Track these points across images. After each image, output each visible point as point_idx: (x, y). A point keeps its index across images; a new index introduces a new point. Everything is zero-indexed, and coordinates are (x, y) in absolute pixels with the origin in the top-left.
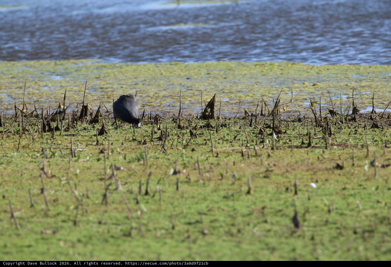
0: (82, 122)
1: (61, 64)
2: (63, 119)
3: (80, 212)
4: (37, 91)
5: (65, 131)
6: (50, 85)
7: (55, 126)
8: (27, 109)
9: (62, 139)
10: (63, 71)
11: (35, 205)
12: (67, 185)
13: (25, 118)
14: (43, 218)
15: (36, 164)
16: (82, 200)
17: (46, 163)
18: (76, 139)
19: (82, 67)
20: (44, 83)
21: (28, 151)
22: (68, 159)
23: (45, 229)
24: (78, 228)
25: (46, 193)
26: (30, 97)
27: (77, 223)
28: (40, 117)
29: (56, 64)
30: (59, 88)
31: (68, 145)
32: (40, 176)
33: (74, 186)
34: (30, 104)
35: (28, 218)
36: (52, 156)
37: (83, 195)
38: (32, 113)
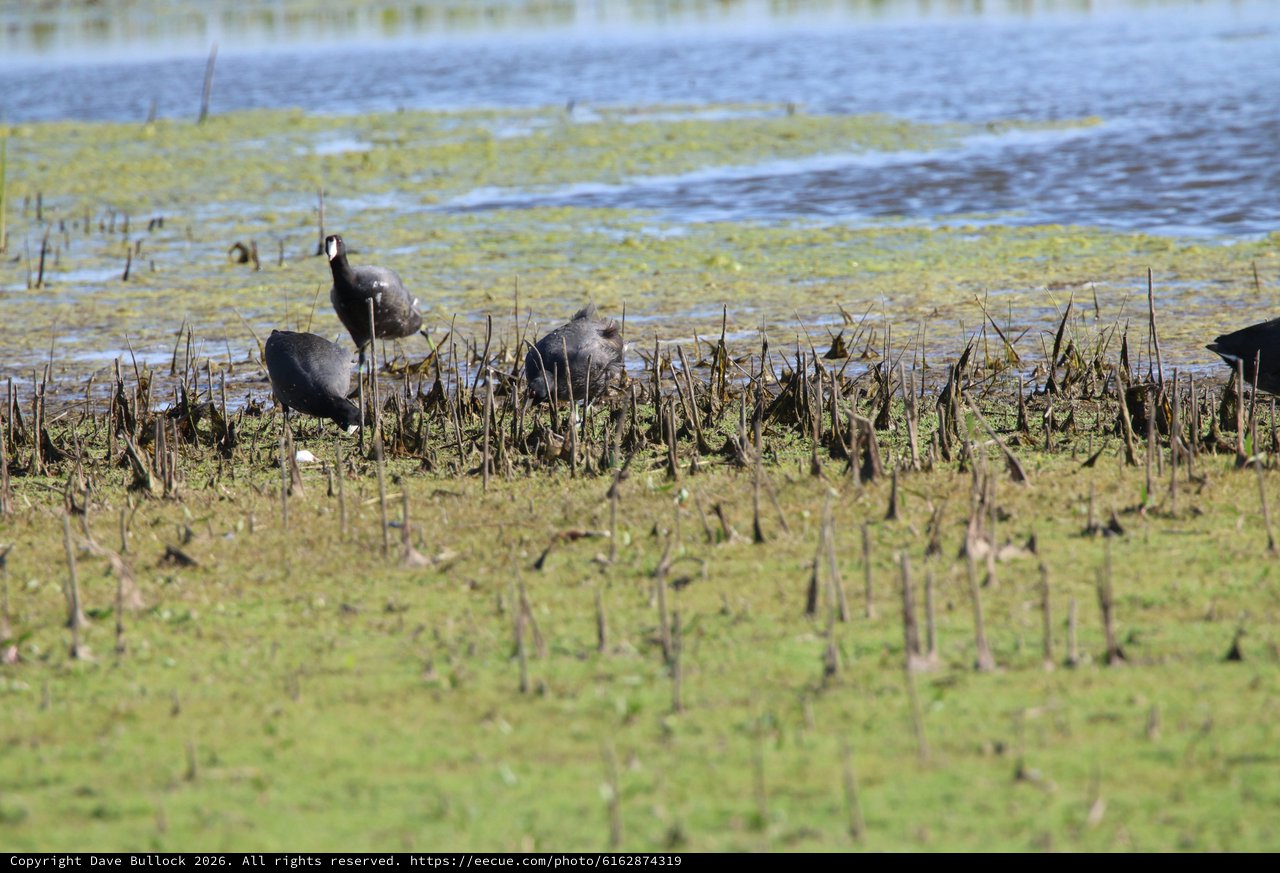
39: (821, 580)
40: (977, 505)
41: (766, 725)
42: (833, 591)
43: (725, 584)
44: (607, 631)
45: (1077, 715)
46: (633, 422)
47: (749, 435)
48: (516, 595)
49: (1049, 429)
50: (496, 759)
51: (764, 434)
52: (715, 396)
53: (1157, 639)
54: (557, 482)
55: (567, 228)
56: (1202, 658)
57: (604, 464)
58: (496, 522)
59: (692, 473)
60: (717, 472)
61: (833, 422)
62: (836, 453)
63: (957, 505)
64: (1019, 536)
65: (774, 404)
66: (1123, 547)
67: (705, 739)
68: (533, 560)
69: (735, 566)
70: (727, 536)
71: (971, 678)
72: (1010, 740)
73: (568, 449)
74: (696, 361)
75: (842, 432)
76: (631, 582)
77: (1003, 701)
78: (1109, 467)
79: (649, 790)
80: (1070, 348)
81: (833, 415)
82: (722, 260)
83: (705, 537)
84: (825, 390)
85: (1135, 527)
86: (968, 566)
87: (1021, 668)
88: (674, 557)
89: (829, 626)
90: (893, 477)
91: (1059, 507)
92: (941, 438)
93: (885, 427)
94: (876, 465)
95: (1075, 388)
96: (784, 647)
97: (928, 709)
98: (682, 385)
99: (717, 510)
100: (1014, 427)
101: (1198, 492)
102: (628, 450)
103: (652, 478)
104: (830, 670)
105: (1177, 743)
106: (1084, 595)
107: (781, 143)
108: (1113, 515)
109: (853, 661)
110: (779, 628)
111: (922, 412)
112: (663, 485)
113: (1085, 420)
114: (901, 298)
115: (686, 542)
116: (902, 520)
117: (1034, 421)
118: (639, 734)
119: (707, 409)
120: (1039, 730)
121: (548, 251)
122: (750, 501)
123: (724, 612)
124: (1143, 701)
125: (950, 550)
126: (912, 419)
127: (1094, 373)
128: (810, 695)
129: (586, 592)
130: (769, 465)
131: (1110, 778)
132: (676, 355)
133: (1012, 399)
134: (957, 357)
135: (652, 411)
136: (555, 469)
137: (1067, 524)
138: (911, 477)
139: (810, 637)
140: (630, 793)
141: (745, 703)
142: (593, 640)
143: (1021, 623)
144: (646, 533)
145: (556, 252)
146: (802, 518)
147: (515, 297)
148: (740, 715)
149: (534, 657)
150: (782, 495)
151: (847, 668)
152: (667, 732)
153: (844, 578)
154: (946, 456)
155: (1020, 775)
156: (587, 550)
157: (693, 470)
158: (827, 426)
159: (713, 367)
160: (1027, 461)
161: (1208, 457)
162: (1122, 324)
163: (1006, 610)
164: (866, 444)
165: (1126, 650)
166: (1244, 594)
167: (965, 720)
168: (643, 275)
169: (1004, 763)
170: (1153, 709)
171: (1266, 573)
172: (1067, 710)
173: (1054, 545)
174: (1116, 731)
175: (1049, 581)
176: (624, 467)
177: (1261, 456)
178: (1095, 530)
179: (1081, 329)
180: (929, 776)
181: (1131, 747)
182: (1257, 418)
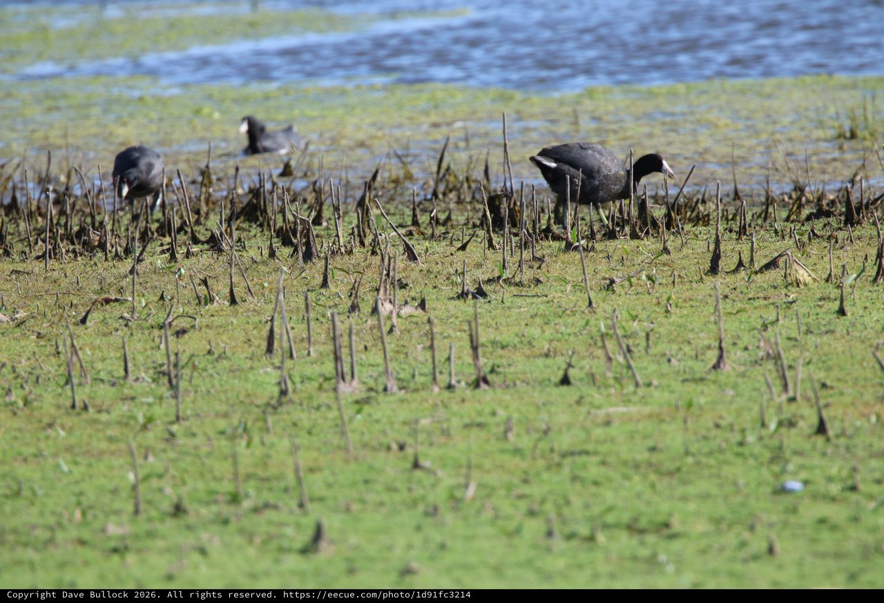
39: (276, 330)
40: (384, 277)
41: (240, 430)
42: (285, 337)
43: (211, 334)
44: (130, 365)
45: (456, 423)
46: (147, 222)
47: (226, 230)
48: (68, 342)
49: (434, 224)
50: (56, 455)
51: (237, 229)
52: (203, 204)
53: (512, 369)
54: (95, 264)
55: (102, 89)
56: (542, 383)
57: (128, 251)
58: (55, 292)
59: (187, 257)
60: (205, 256)
61: (284, 220)
62: (286, 242)
63: (371, 277)
64: (413, 299)
65: (243, 209)
66: (487, 306)
67: (196, 441)
68: (79, 318)
69: (218, 321)
70: (212, 300)
71: (381, 397)
72: (410, 441)
73: (103, 241)
74: (190, 179)
75: (290, 228)
76: (146, 332)
77: (404, 414)
78: (476, 250)
79: (160, 476)
80: (448, 169)
81: (284, 216)
82: (206, 110)
83: (197, 301)
84: (279, 198)
85: (495, 292)
86: (379, 320)
87: (416, 390)
88: (175, 315)
89: (282, 362)
90: (326, 259)
91: (441, 279)
92: (359, 231)
93: (320, 224)
94: (314, 251)
95: (452, 196)
96: (251, 376)
97: (351, 419)
98: (181, 196)
99: (205, 282)
100: (409, 223)
101: (539, 268)
102: (144, 241)
103: (160, 261)
104: (283, 393)
105: (526, 442)
106: (460, 339)
107: (248, 29)
108: (479, 284)
109: (299, 386)
110: (249, 363)
111: (346, 213)
112: (167, 265)
113: (459, 218)
114: (327, 135)
115: (184, 304)
116: (333, 288)
117: (423, 219)
118: (151, 437)
119: (198, 212)
120: (430, 434)
122: (228, 276)
123: (210, 352)
124: (502, 414)
125: (366, 308)
126: (339, 218)
127: (466, 185)
128: (270, 410)
129: (116, 339)
130: (240, 251)
131: (479, 467)
132: (176, 175)
133: (408, 204)
134: (370, 176)
135: (160, 215)
136: (94, 255)
137: (448, 290)
138: (338, 258)
139: (269, 369)
140: (147, 478)
141: (226, 415)
142: (122, 373)
143: (415, 359)
144: (156, 299)
145: (93, 105)
146: (263, 287)
147: (65, 136)
148: (222, 424)
149: (80, 385)
150: (249, 271)
151: (294, 391)
152: (172, 435)
153: (293, 328)
154: (362, 244)
155: (416, 465)
156: (116, 310)
157: (188, 255)
158: (280, 223)
159: (202, 184)
160: (419, 247)
161: (545, 243)
162: (485, 151)
163: (405, 350)
164: (307, 236)
165: (490, 377)
166: (572, 338)
167: (378, 427)
168: (151, 121)
169: (405, 457)
170: (509, 419)
171: (587, 324)
172: (448, 420)
173: (438, 305)
174: (483, 434)
175: (435, 330)
176: (141, 254)
177: (583, 242)
178: (467, 294)
179: (456, 155)
180: (353, 466)
181: (494, 445)
182: (580, 215)
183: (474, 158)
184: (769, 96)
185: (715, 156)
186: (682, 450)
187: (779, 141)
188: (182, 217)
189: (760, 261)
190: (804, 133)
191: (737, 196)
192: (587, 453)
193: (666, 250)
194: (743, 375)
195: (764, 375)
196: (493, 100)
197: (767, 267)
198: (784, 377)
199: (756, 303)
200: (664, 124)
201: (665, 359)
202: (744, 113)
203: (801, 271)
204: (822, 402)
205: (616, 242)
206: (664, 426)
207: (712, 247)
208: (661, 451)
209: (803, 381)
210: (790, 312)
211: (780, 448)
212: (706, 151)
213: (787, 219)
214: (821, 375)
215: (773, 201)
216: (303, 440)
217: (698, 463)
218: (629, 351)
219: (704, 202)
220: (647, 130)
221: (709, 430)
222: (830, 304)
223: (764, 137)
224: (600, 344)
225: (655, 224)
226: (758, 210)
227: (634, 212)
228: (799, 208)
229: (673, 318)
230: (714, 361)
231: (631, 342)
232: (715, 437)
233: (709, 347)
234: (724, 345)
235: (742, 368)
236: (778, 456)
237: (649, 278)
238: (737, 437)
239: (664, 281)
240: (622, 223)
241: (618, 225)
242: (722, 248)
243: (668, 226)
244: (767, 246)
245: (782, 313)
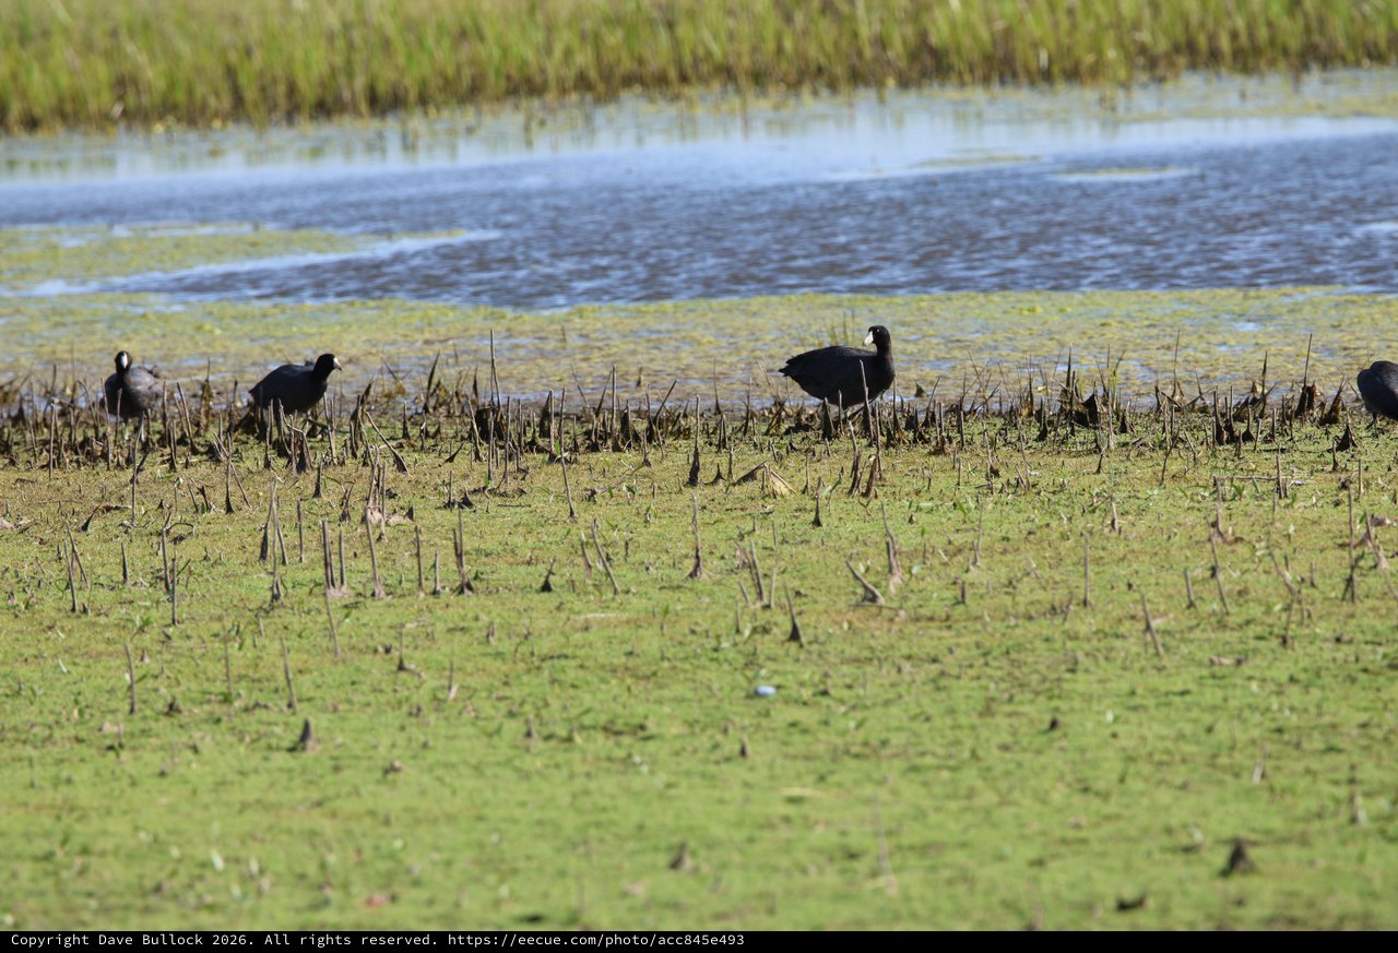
0: (1302, 422)
1: (1258, 298)
2: (1261, 417)
3: (1295, 617)
4: (1203, 355)
5: (1266, 441)
6: (1232, 342)
7: (1243, 430)
8: (1182, 394)
9: (1257, 459)
10: (1263, 312)
11: (1198, 603)
12: (1268, 558)
13: (1178, 414)
14: (1213, 630)
15: (1202, 514)
16: (1299, 592)
17: (1222, 512)
18: (1289, 460)
19: (1303, 303)
20: (1220, 339)
21: (1184, 485)
22: (1270, 503)
23: (1219, 655)
24: (1289, 652)
25: (1221, 576)
26: (1190, 368)
27: (1290, 642)
28: (1211, 411)
29: (1246, 297)
30: (1252, 349)
31: (1271, 471)
32: (1210, 540)
33: (1283, 562)
34: (1189, 382)
35: (1182, 632)
36: (1235, 496)
37: (1303, 580)
38: (1193, 402)
39: (270, 537)
40: (374, 488)
41: (233, 633)
42: (277, 544)
43: (207, 541)
44: (128, 570)
45: (440, 627)
46: (148, 433)
47: (224, 442)
48: (70, 548)
49: (424, 437)
50: (55, 656)
51: (234, 441)
53: (495, 576)
54: (98, 473)
55: (105, 306)
56: (524, 589)
57: (129, 461)
58: (58, 499)
59: (186, 467)
60: (203, 466)
61: (280, 433)
62: (282, 453)
63: (361, 487)
64: (402, 508)
65: (241, 421)
66: (472, 515)
67: (191, 643)
68: (81, 525)
69: (214, 528)
70: (208, 508)
71: (369, 602)
72: (396, 644)
73: (105, 451)
74: (191, 393)
75: (285, 439)
76: (145, 539)
77: (390, 619)
79: (156, 677)
80: (439, 384)
82: (207, 327)
83: (194, 509)
85: (480, 502)
86: (368, 528)
87: (403, 596)
88: (173, 522)
89: (275, 568)
90: (319, 469)
91: (429, 489)
92: (351, 444)
93: (314, 436)
94: (308, 462)
95: (442, 410)
96: (245, 581)
97: (340, 623)
98: (181, 409)
99: (202, 491)
100: (400, 436)
101: (523, 479)
102: (145, 452)
103: (160, 470)
104: (275, 597)
105: (507, 646)
106: (446, 547)
107: (251, 249)
108: (465, 494)
109: (290, 591)
110: (243, 569)
111: (339, 426)
112: (167, 475)
113: (448, 431)
115: (182, 512)
116: (325, 498)
117: (414, 432)
118: (147, 640)
119: (198, 425)
120: (415, 638)
121: (93, 322)
122: (224, 485)
123: (205, 558)
124: (484, 618)
125: (356, 517)
127: (455, 400)
128: (262, 613)
129: (115, 546)
130: (237, 461)
131: (461, 669)
132: (177, 390)
133: (399, 418)
134: (364, 390)
135: (161, 427)
136: (97, 465)
137: (435, 500)
138: (330, 469)
139: (262, 575)
140: (142, 678)
141: (220, 619)
142: (121, 577)
143: (403, 566)
144: (156, 506)
145: (98, 322)
146: (258, 496)
147: (71, 351)
148: (216, 627)
149: (80, 589)
150: (245, 481)
151: (286, 595)
152: (168, 637)
153: (286, 536)
154: (354, 455)
155: (401, 668)
156: (116, 518)
157: (187, 465)
158: (275, 436)
159: (202, 397)
160: (408, 458)
161: (530, 456)
162: (473, 367)
163: (393, 557)
164: (301, 448)
165: (473, 584)
166: (554, 547)
167: (365, 630)
168: (154, 336)
169: (391, 659)
170: (492, 623)
171: (568, 533)
172: (433, 625)
173: (426, 514)
174: (466, 638)
175: (421, 538)
176: (142, 463)
177: (565, 455)
178: (453, 504)
179: (446, 371)
180: (341, 668)
181: (476, 649)
182: (564, 429)
183: (464, 373)
184: (755, 314)
185: (697, 372)
186: (658, 655)
187: (760, 358)
188: (182, 430)
189: (738, 474)
190: (783, 351)
191: (718, 410)
192: (566, 657)
193: (647, 463)
194: (719, 583)
195: (739, 583)
196: (485, 319)
197: (745, 479)
198: (759, 585)
199: (734, 514)
200: (649, 341)
201: (644, 567)
202: (729, 331)
203: (778, 483)
204: (795, 611)
205: (599, 455)
206: (641, 632)
207: (691, 461)
208: (638, 656)
209: (777, 588)
210: (766, 522)
211: (754, 654)
212: (688, 367)
213: (767, 433)
214: (796, 584)
215: (753, 415)
216: (293, 642)
217: (674, 668)
218: (608, 559)
219: (685, 416)
220: (632, 346)
221: (685, 635)
222: (806, 515)
223: (744, 354)
224: (580, 552)
225: (637, 437)
226: (738, 424)
227: (617, 426)
228: (778, 422)
229: (652, 528)
230: (691, 569)
231: (610, 551)
232: (691, 642)
233: (686, 556)
234: (700, 554)
235: (719, 577)
236: (751, 661)
237: (629, 489)
238: (713, 643)
239: (644, 493)
240: (605, 436)
241: (601, 438)
242: (701, 461)
243: (650, 439)
244: (745, 458)
245: (758, 523)
